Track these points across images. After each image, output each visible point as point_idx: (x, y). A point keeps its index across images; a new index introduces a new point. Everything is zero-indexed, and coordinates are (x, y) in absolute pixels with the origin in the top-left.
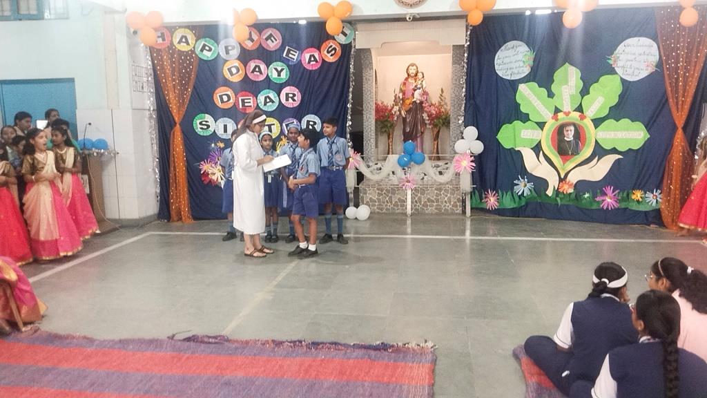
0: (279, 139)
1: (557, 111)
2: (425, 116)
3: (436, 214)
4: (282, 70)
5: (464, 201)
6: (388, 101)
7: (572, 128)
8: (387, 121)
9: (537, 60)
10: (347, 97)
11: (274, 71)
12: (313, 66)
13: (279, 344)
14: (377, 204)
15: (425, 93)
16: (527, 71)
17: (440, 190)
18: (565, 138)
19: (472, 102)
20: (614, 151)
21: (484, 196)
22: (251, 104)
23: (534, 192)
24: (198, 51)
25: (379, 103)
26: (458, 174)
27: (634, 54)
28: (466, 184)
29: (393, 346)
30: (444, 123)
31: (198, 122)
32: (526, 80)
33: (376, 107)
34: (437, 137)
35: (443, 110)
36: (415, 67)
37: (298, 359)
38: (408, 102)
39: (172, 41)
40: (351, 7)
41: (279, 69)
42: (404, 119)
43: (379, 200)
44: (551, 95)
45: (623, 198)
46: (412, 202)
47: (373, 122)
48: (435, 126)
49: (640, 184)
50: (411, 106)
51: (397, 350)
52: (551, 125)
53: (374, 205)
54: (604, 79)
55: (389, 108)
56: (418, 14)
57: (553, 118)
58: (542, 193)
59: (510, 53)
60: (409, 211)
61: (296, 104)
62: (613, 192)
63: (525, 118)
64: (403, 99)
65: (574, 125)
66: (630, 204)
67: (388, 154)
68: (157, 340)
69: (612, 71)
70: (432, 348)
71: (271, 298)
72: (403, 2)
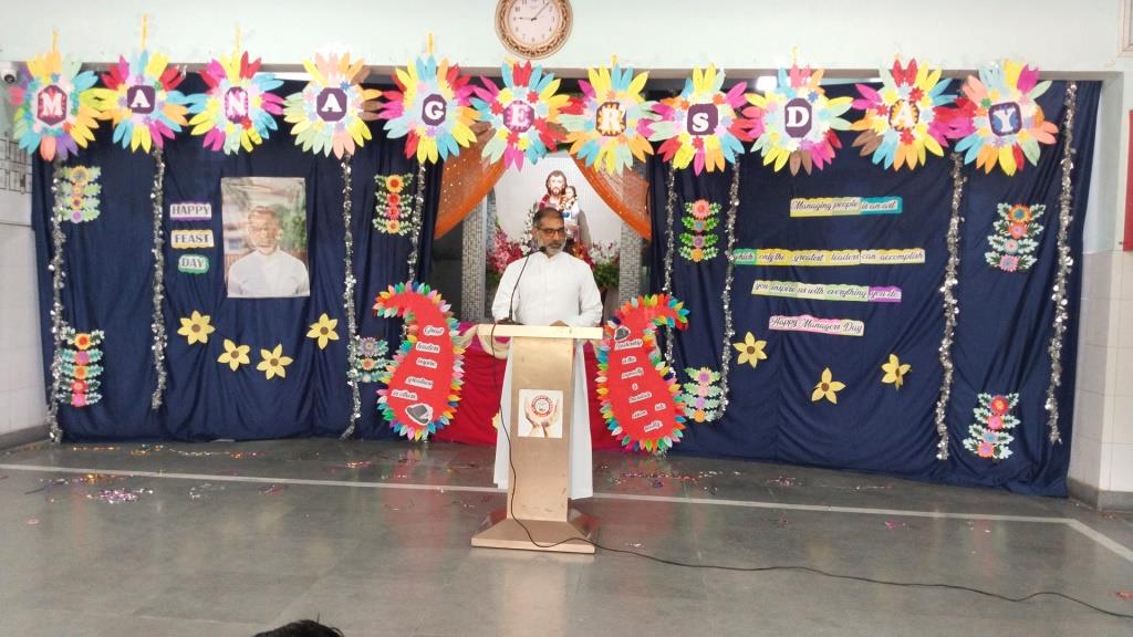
36: (560, 178)
72: (517, 47)
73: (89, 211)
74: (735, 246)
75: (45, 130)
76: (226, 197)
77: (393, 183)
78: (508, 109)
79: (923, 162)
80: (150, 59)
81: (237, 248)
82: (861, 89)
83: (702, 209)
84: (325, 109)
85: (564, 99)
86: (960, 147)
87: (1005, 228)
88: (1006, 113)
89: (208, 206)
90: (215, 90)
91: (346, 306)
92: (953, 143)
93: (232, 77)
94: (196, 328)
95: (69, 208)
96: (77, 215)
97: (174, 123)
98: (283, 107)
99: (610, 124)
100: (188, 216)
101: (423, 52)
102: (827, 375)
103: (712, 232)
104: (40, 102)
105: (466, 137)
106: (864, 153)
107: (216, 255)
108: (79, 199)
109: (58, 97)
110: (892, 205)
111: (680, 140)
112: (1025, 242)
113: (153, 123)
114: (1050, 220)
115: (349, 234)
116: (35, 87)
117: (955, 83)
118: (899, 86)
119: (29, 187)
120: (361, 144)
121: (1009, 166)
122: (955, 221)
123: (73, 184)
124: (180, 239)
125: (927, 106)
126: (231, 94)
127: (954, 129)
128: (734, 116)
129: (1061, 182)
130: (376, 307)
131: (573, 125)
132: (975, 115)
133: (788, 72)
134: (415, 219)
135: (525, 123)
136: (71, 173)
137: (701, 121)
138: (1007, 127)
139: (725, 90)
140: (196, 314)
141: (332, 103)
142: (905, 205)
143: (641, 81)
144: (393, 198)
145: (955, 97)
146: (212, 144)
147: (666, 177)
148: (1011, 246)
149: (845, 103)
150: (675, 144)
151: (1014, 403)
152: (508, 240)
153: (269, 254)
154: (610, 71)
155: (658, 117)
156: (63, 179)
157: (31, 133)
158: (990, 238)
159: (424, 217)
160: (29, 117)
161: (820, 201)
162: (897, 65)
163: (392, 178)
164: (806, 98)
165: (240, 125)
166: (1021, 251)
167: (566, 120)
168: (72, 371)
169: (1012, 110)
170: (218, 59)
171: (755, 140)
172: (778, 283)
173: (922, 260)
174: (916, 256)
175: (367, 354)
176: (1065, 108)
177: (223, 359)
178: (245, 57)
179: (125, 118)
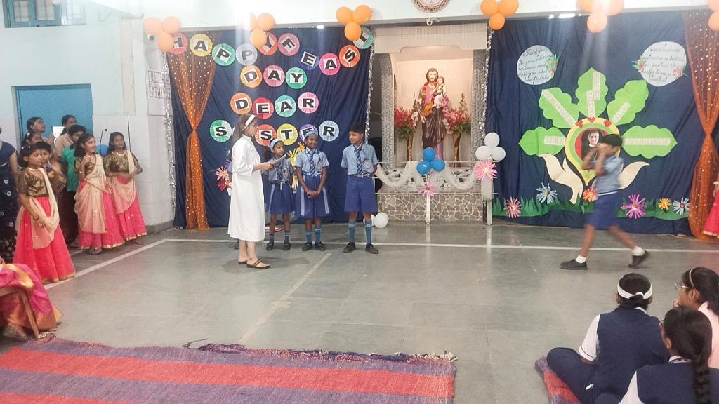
0: (295, 146)
1: (581, 117)
2: (445, 121)
3: (457, 222)
4: (300, 75)
5: (485, 209)
6: (407, 106)
7: (597, 135)
8: (406, 127)
9: (560, 66)
10: (366, 102)
11: (292, 77)
12: (331, 72)
13: (295, 353)
14: (395, 211)
15: (445, 99)
16: (550, 76)
17: (460, 197)
18: (590, 145)
19: (493, 106)
20: (640, 158)
21: (505, 204)
22: (268, 110)
23: (557, 201)
24: (215, 57)
25: (398, 108)
26: (479, 182)
27: (661, 59)
28: (487, 191)
29: (412, 357)
30: (464, 129)
31: (215, 128)
32: (549, 85)
33: (395, 113)
34: (457, 143)
35: (463, 115)
36: (435, 72)
37: (315, 369)
38: (427, 107)
39: (189, 46)
40: (370, 12)
41: (297, 74)
42: (424, 125)
43: (398, 208)
44: (575, 100)
45: (649, 206)
46: (431, 210)
47: (392, 128)
48: (456, 132)
49: (667, 193)
50: (431, 111)
51: (416, 361)
52: (575, 132)
53: (393, 213)
54: (629, 84)
55: (409, 114)
56: (438, 18)
57: (577, 124)
58: (566, 202)
59: (533, 57)
60: (428, 219)
61: (314, 110)
62: (639, 200)
63: (548, 124)
64: (422, 105)
65: (599, 131)
66: (658, 213)
67: (407, 160)
68: (172, 349)
69: (638, 76)
70: (451, 359)
71: (288, 306)
72: (422, 6)
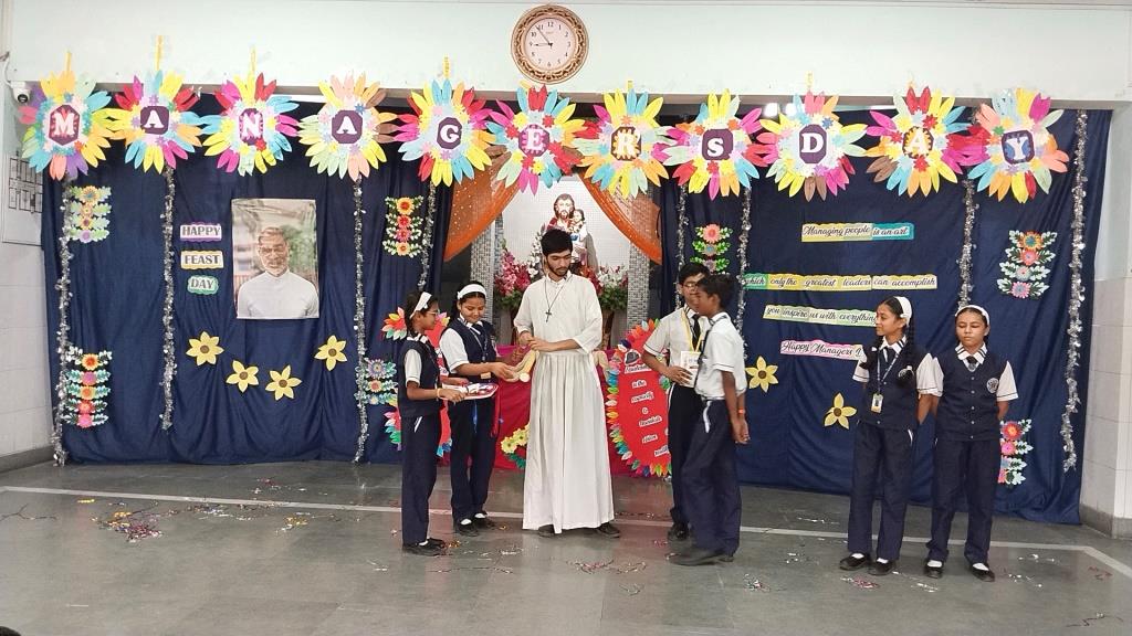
36: (569, 201)
72: (533, 72)
73: (99, 232)
74: (748, 270)
75: (56, 149)
76: (236, 219)
77: (404, 205)
78: (523, 133)
79: (937, 190)
80: (164, 78)
81: (247, 269)
82: (874, 115)
83: (712, 233)
84: (340, 132)
85: (579, 123)
86: (973, 175)
87: (1017, 255)
88: (1019, 142)
89: (219, 227)
90: (230, 112)
91: (356, 328)
92: (966, 170)
93: (247, 99)
94: (205, 349)
95: (79, 228)
96: (86, 236)
97: (188, 143)
98: (298, 129)
99: (625, 148)
100: (198, 236)
101: (439, 75)
102: (839, 400)
103: (722, 256)
104: (53, 121)
105: (482, 160)
106: (878, 179)
107: (225, 276)
108: (89, 219)
109: (71, 116)
110: (904, 231)
111: (694, 164)
112: (1037, 268)
113: (166, 143)
114: (1062, 247)
115: (360, 256)
116: (47, 108)
117: (968, 111)
118: (913, 114)
119: (39, 207)
120: (376, 166)
121: (1021, 194)
122: (967, 248)
123: (83, 204)
124: (190, 260)
125: (940, 133)
126: (246, 115)
127: (967, 156)
128: (750, 142)
129: (1073, 209)
130: (384, 329)
131: (588, 149)
132: (988, 143)
133: (803, 99)
134: (424, 242)
135: (540, 148)
136: (80, 193)
137: (716, 147)
138: (1019, 155)
139: (740, 115)
140: (205, 335)
141: (347, 125)
142: (917, 232)
143: (656, 107)
144: (404, 221)
145: (969, 125)
146: (226, 166)
147: (677, 201)
148: (1023, 273)
149: (859, 130)
150: (690, 168)
151: (1027, 430)
152: (515, 263)
153: (279, 275)
154: (625, 96)
155: (675, 142)
156: (72, 199)
157: (41, 152)
158: (1002, 265)
159: (434, 240)
160: (40, 137)
161: (832, 226)
162: (911, 91)
163: (402, 200)
164: (821, 124)
165: (254, 147)
166: (1033, 278)
167: (581, 145)
168: (79, 391)
169: (1024, 139)
170: (231, 80)
171: (770, 165)
172: (789, 308)
173: (935, 286)
174: (928, 282)
175: (374, 376)
176: (1075, 138)
177: (231, 380)
178: (261, 78)
179: (138, 138)
